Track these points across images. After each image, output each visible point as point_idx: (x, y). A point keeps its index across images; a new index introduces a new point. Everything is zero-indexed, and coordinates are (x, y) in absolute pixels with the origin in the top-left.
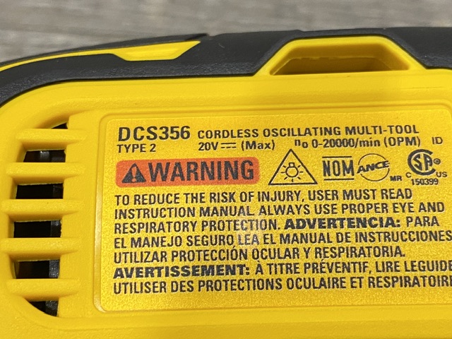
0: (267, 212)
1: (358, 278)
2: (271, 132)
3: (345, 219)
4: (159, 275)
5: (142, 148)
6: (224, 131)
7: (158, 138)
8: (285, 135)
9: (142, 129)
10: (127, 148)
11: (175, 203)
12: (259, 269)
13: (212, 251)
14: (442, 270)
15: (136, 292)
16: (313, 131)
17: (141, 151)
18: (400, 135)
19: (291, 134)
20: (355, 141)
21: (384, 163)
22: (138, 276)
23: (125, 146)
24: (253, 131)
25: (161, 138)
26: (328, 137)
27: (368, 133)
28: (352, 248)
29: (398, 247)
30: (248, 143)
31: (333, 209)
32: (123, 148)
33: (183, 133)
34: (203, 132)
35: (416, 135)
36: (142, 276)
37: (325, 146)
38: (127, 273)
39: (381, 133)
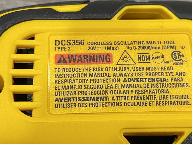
0: (116, 75)
1: (152, 102)
2: (117, 43)
3: (147, 78)
4: (73, 101)
5: (65, 49)
6: (98, 42)
7: (71, 45)
8: (123, 44)
9: (65, 41)
10: (59, 49)
11: (79, 71)
12: (113, 99)
13: (95, 91)
14: (184, 99)
15: (64, 107)
16: (133, 43)
17: (65, 50)
18: (168, 45)
19: (125, 44)
20: (151, 47)
21: (162, 56)
22: (65, 101)
23: (58, 47)
24: (110, 42)
25: (72, 45)
26: (140, 45)
27: (155, 44)
28: (150, 90)
29: (167, 90)
30: (108, 47)
31: (142, 74)
32: (57, 48)
33: (82, 43)
34: (89, 42)
35: (174, 45)
36: (66, 101)
37: (139, 49)
38: (60, 100)
39: (161, 44)
